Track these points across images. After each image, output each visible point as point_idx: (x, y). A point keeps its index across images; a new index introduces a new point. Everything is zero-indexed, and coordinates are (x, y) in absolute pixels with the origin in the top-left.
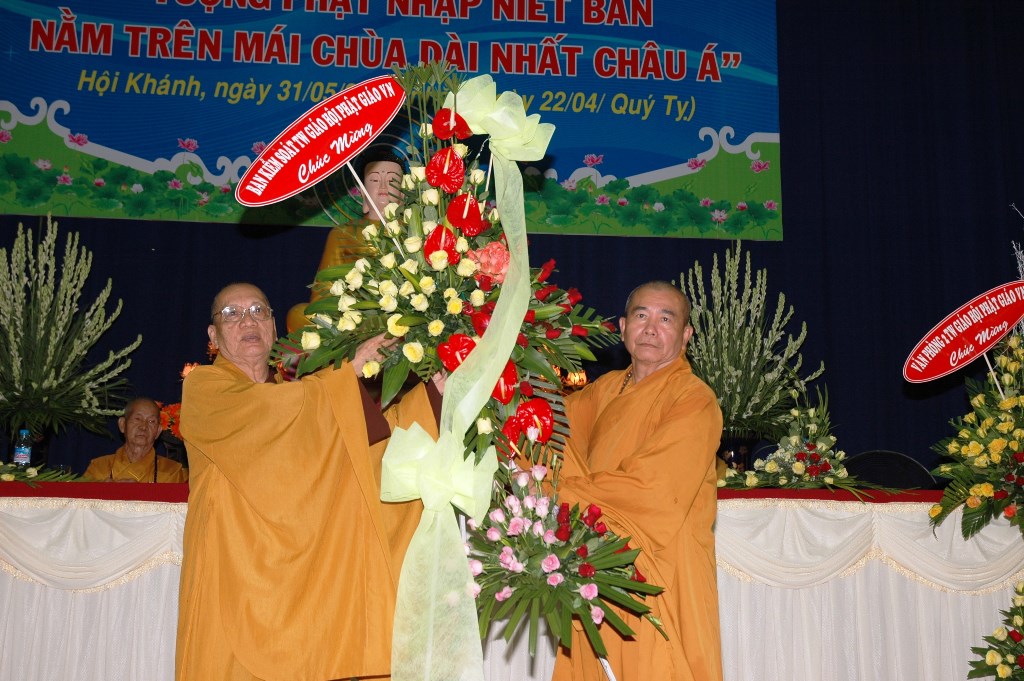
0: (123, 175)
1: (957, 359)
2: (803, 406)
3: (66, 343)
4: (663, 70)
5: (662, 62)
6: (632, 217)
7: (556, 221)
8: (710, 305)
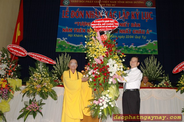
0: (73, 47)
2: (165, 76)
4: (142, 33)
7: (128, 52)
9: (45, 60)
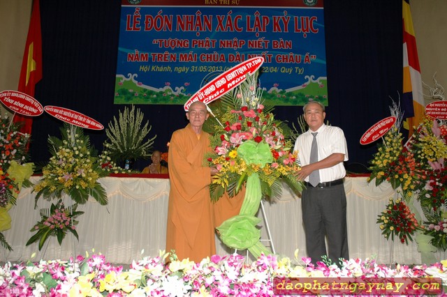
0: (151, 93)
1: (375, 138)
3: (137, 137)
4: (295, 61)
5: (294, 58)
6: (287, 100)
9: (82, 122)
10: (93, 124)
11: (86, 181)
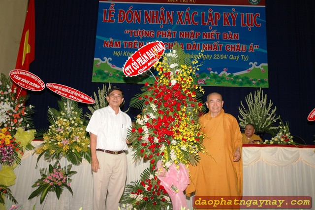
0: (122, 74)
2: (282, 125)
4: (241, 50)
5: (241, 48)
6: (234, 82)
7: (217, 83)
8: (254, 102)
10: (86, 98)
11: (80, 146)
